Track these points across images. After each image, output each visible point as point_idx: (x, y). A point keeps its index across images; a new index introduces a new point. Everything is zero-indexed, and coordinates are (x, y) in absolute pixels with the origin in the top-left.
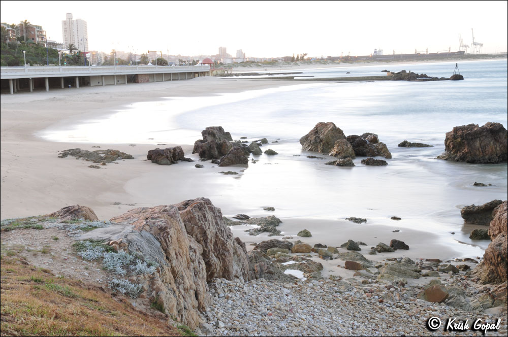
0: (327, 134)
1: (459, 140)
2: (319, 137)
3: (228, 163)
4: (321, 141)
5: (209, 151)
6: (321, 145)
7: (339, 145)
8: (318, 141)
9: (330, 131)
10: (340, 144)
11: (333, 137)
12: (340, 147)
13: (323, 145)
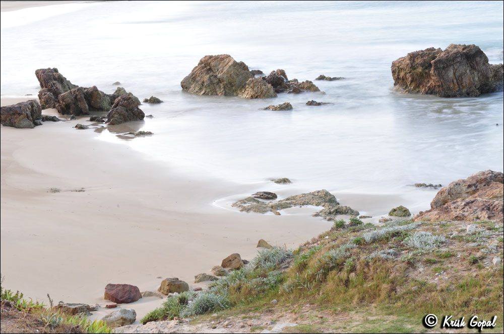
0: (228, 72)
1: (420, 70)
2: (216, 76)
3: (120, 120)
4: (220, 81)
5: (74, 104)
6: (220, 87)
7: (254, 86)
8: (216, 81)
9: (232, 68)
10: (256, 84)
11: (237, 75)
12: (256, 89)
13: (224, 88)
